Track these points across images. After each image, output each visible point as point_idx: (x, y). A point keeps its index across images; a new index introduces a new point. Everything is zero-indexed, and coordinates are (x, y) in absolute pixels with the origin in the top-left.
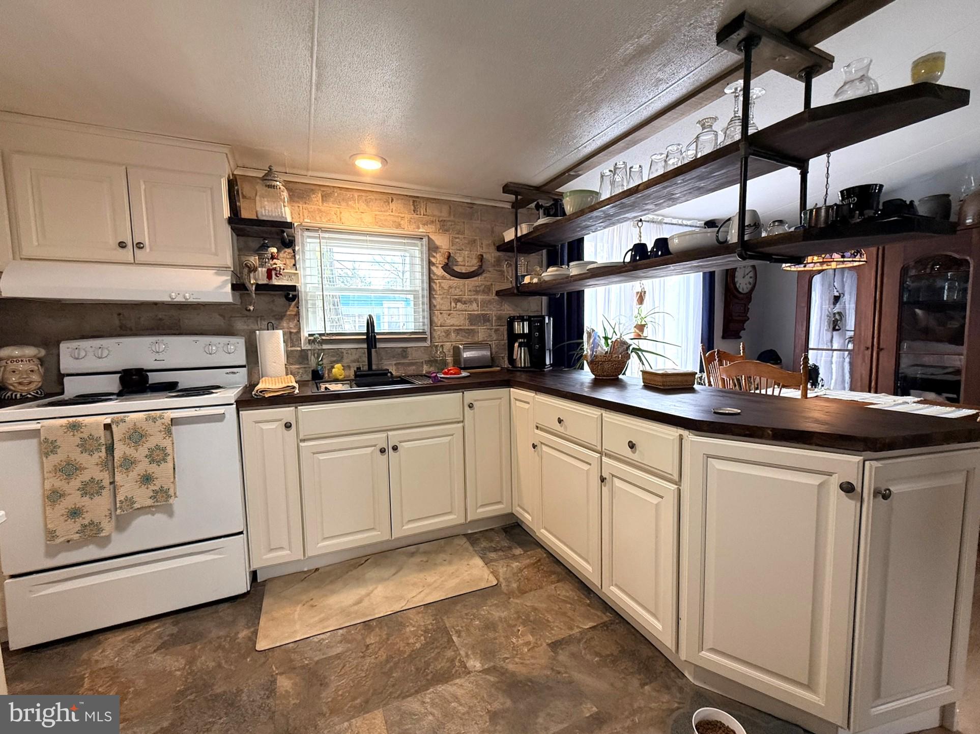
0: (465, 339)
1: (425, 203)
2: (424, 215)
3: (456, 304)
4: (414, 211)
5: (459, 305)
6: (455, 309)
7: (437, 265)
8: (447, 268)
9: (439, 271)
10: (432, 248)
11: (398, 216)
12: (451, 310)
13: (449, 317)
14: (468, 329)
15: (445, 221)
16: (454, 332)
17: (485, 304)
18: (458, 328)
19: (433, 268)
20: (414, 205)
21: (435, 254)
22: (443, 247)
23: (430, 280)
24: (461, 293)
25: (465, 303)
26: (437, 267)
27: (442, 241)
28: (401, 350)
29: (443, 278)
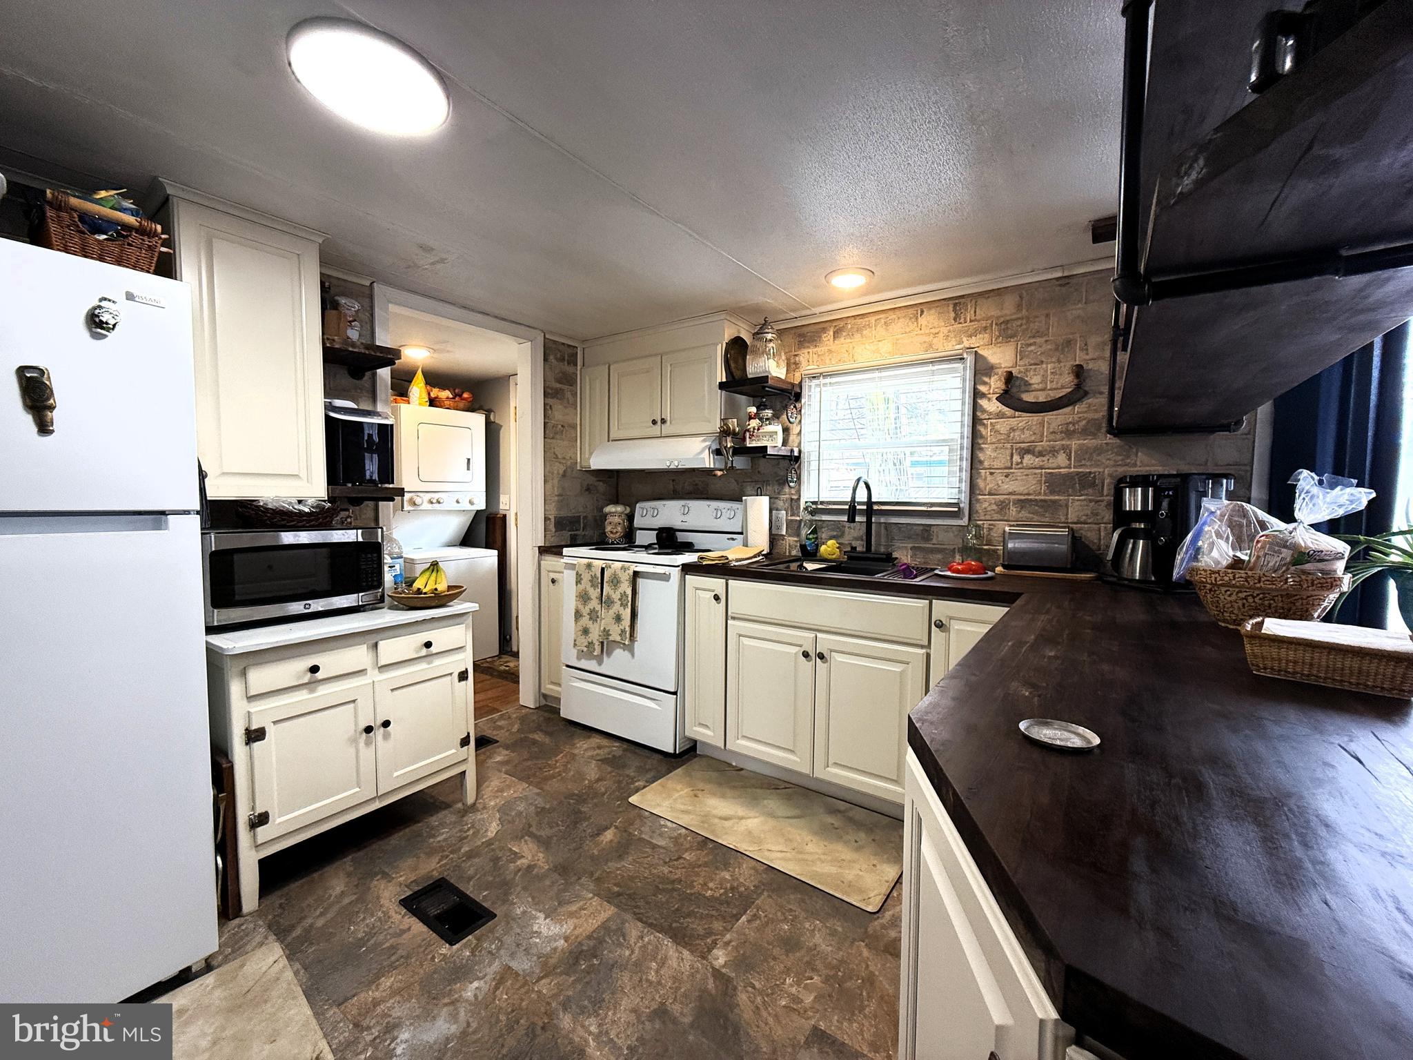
0: (1036, 518)
1: (974, 301)
2: (971, 321)
3: (1022, 458)
4: (955, 319)
5: (1028, 460)
6: (1020, 466)
7: (989, 396)
8: (1006, 397)
9: (991, 405)
10: (982, 370)
11: (929, 334)
12: (1012, 468)
13: (1008, 479)
14: (1045, 501)
15: (1008, 321)
16: (1014, 504)
17: (1084, 454)
18: (1023, 497)
19: (983, 402)
20: (955, 310)
21: (986, 379)
22: (1003, 366)
23: (975, 421)
24: (1033, 438)
25: (1041, 454)
26: (989, 399)
27: (1001, 357)
28: (921, 528)
29: (1000, 415)
